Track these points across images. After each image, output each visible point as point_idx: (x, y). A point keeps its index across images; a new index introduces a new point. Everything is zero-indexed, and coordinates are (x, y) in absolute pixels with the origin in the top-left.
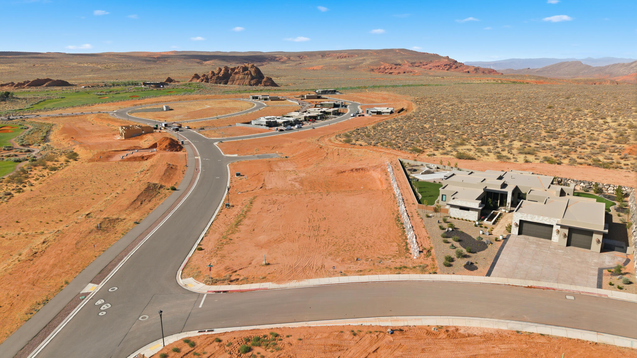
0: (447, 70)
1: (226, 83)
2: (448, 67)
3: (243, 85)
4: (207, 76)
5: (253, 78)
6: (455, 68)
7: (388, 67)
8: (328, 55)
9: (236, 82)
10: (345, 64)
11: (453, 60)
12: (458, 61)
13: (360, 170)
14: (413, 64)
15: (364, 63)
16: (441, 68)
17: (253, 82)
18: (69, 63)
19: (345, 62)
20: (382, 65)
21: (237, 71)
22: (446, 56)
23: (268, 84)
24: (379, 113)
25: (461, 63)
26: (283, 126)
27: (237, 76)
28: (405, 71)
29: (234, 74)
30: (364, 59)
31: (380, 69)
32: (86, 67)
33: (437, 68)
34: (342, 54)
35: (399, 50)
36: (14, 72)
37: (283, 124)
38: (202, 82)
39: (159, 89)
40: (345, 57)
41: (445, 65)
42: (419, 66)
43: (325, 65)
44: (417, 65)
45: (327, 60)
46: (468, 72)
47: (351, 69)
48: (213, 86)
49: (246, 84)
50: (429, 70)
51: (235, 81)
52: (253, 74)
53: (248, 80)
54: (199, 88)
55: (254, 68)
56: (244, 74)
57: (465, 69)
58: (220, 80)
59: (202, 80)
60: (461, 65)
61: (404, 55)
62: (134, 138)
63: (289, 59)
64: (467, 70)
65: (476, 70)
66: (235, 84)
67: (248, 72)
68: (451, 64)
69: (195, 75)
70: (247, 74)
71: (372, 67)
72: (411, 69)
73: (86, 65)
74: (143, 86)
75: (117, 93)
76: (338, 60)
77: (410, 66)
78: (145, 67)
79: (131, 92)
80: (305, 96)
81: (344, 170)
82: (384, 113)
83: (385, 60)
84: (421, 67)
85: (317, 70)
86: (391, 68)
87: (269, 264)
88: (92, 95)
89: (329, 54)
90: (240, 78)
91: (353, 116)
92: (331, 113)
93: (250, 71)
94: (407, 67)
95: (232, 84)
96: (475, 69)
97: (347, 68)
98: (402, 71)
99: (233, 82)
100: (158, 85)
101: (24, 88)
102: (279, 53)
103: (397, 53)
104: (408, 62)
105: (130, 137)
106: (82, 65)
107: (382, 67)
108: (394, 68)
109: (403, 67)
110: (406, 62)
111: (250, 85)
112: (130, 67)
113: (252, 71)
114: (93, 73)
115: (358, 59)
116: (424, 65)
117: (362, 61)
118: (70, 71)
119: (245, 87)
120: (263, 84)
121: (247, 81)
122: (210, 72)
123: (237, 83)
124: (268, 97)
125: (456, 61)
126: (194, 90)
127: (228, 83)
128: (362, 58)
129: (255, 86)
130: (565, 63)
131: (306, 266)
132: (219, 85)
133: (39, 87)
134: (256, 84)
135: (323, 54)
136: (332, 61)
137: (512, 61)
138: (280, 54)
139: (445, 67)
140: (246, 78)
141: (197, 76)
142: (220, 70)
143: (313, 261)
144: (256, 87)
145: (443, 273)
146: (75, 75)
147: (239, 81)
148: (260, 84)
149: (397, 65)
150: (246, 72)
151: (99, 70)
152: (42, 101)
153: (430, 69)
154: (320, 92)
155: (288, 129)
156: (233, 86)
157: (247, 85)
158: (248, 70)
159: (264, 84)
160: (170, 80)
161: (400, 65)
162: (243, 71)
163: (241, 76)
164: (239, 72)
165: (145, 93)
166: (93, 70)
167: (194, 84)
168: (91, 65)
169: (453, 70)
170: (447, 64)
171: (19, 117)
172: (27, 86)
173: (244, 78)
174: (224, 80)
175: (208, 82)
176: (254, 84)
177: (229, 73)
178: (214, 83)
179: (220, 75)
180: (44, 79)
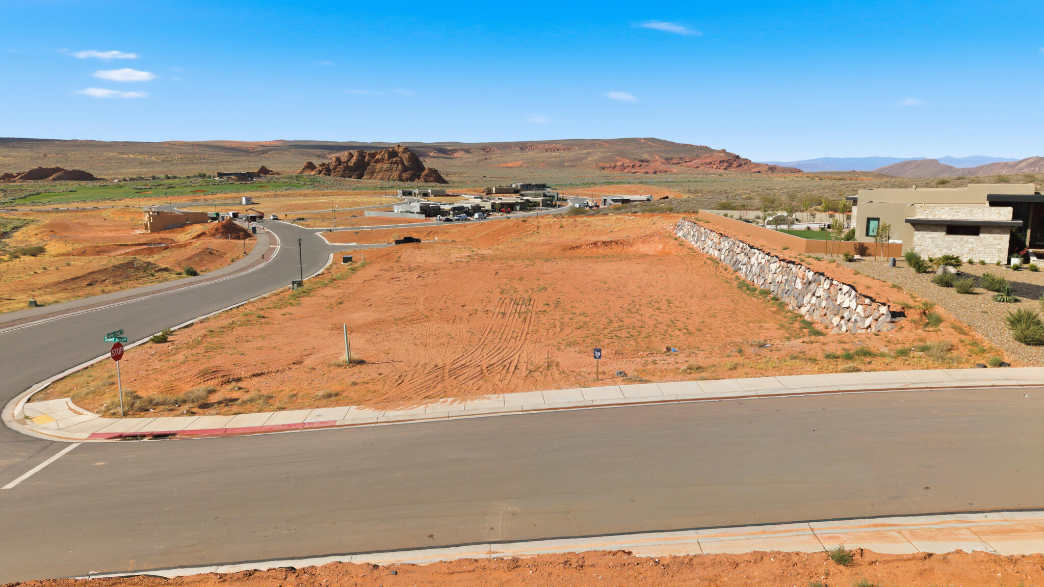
0: (725, 169)
1: (360, 177)
2: (726, 164)
3: (388, 180)
4: (328, 165)
5: (405, 169)
6: (738, 166)
7: (627, 165)
8: (530, 147)
9: (377, 175)
10: (558, 159)
11: (732, 154)
12: (742, 156)
14: (668, 160)
15: (589, 159)
16: (714, 167)
17: (405, 175)
18: (105, 154)
19: (559, 157)
20: (618, 161)
21: (380, 157)
22: (721, 149)
23: (432, 179)
24: (626, 202)
25: (747, 159)
27: (379, 166)
28: (655, 170)
29: (373, 162)
30: (589, 153)
31: (615, 167)
32: (131, 158)
33: (708, 166)
34: (553, 146)
35: (644, 139)
37: (451, 212)
38: (319, 174)
39: (244, 182)
40: (558, 150)
41: (720, 162)
42: (679, 163)
43: (525, 161)
44: (676, 162)
45: (529, 154)
46: (759, 172)
47: (568, 166)
48: (337, 180)
49: (394, 178)
50: (695, 169)
51: (375, 174)
52: (406, 163)
53: (397, 173)
54: (313, 182)
55: (408, 153)
56: (391, 163)
57: (754, 168)
58: (350, 171)
59: (320, 172)
60: (747, 162)
61: (654, 146)
62: (168, 231)
63: (468, 152)
64: (756, 170)
65: (772, 169)
66: (375, 178)
67: (398, 159)
68: (730, 160)
69: (308, 163)
70: (396, 162)
71: (602, 165)
72: (665, 167)
73: (132, 156)
74: (217, 179)
75: (171, 187)
76: (546, 154)
77: (664, 164)
78: (229, 160)
79: (195, 186)
80: (494, 189)
81: (578, 244)
83: (623, 155)
84: (682, 165)
85: (513, 167)
86: (633, 166)
87: (361, 362)
88: (125, 189)
89: (532, 146)
90: (384, 169)
93: (400, 157)
94: (658, 164)
95: (370, 178)
96: (769, 168)
97: (561, 165)
98: (652, 170)
99: (373, 175)
100: (246, 177)
101: (14, 182)
103: (643, 143)
104: (661, 157)
105: (160, 230)
107: (619, 164)
108: (638, 165)
109: (652, 165)
110: (657, 157)
111: (401, 180)
112: (204, 159)
113: (405, 157)
114: (140, 167)
115: (579, 152)
116: (686, 162)
117: (586, 155)
118: (103, 164)
119: (391, 183)
120: (422, 179)
121: (396, 174)
122: (334, 160)
123: (379, 177)
124: (430, 191)
125: (738, 157)
126: (304, 184)
127: (364, 177)
128: (586, 151)
129: (408, 182)
130: (913, 161)
131: (491, 366)
132: (347, 179)
133: (39, 181)
134: (411, 179)
135: (523, 146)
136: (537, 155)
137: (826, 161)
138: (452, 146)
139: (722, 164)
140: (394, 169)
141: (311, 166)
142: (351, 156)
143: (517, 356)
144: (410, 183)
146: (110, 169)
147: (382, 173)
148: (417, 180)
149: (643, 161)
150: (395, 159)
151: (154, 163)
152: (33, 195)
153: (697, 167)
154: (519, 188)
155: (460, 219)
156: (372, 180)
157: (395, 180)
158: (397, 156)
159: (425, 179)
160: (264, 171)
161: (647, 162)
162: (390, 158)
163: (385, 166)
164: (383, 159)
165: (218, 188)
166: (142, 163)
167: (305, 177)
169: (734, 170)
170: (724, 161)
172: (20, 178)
173: (391, 169)
174: (357, 173)
175: (330, 175)
176: (407, 180)
177: (366, 160)
178: (340, 177)
179: (351, 164)
180: (52, 169)
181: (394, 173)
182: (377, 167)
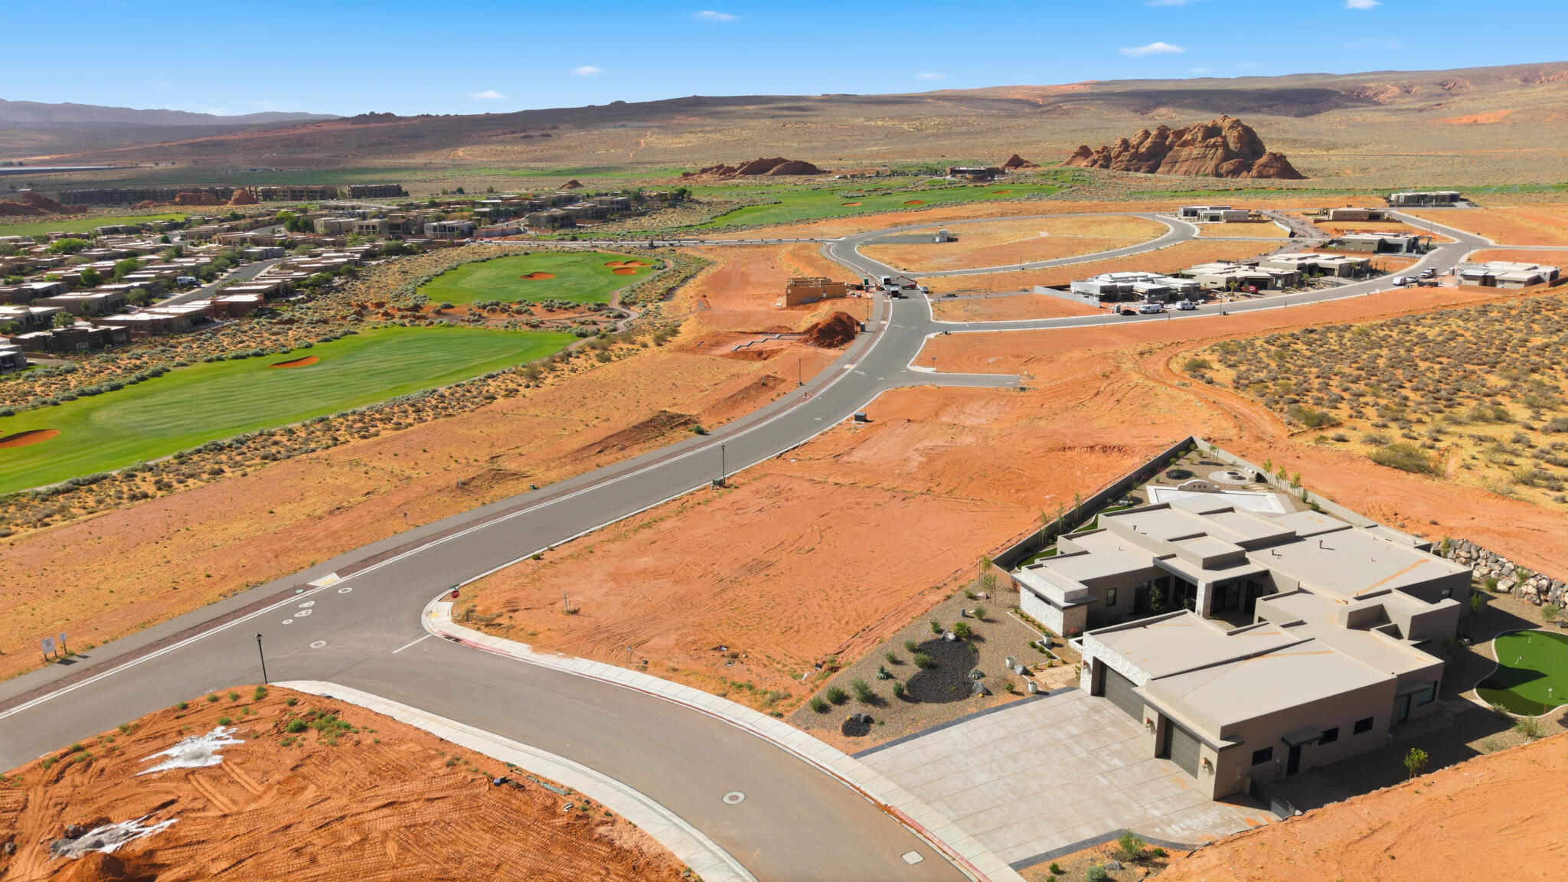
1: (1153, 170)
3: (1196, 173)
4: (1109, 151)
5: (1228, 155)
8: (1545, 75)
9: (1180, 167)
13: (1116, 449)
17: (1226, 166)
21: (1190, 137)
23: (1272, 171)
24: (1488, 281)
26: (1146, 301)
27: (1186, 151)
29: (1179, 146)
32: (878, 127)
36: (746, 140)
37: (1146, 297)
38: (1092, 166)
39: (979, 184)
43: (1519, 109)
45: (1537, 92)
48: (1117, 176)
49: (1207, 172)
51: (1178, 165)
52: (1232, 146)
53: (1214, 162)
54: (1076, 183)
55: (1239, 128)
56: (1206, 147)
58: (1139, 161)
59: (1095, 162)
62: (801, 307)
63: (1408, 92)
66: (1176, 172)
67: (1219, 139)
69: (1081, 148)
70: (1214, 146)
73: (880, 123)
74: (949, 177)
79: (916, 191)
80: (1331, 213)
82: (1503, 281)
85: (1486, 124)
87: (574, 613)
88: (835, 197)
90: (1193, 157)
91: (1400, 285)
92: (1334, 269)
93: (1224, 137)
95: (1169, 172)
99: (1173, 167)
100: (985, 175)
101: (734, 177)
102: (1378, 76)
105: (796, 305)
106: (873, 123)
111: (1218, 175)
113: (1232, 137)
118: (844, 138)
119: (1200, 180)
120: (1254, 172)
121: (1210, 165)
122: (1118, 142)
123: (1184, 169)
124: (1222, 212)
126: (1060, 187)
127: (1160, 170)
129: (1228, 178)
132: (1132, 173)
133: (759, 177)
134: (1235, 172)
136: (1553, 94)
138: (1380, 80)
140: (1210, 156)
141: (1084, 152)
142: (1147, 134)
144: (1231, 180)
145: (795, 723)
146: (841, 148)
147: (1189, 162)
148: (1245, 173)
150: (1212, 140)
152: (735, 210)
154: (1402, 200)
155: (1149, 311)
156: (1172, 176)
157: (1206, 175)
158: (1219, 134)
159: (1259, 172)
160: (1016, 162)
162: (1205, 138)
163: (1196, 151)
164: (1194, 140)
165: (943, 195)
166: (890, 136)
167: (1067, 174)
168: (890, 123)
171: (667, 244)
172: (741, 173)
173: (1205, 156)
174: (1150, 163)
175: (1108, 167)
176: (1228, 173)
177: (1167, 143)
178: (1122, 169)
179: (1142, 150)
180: (772, 160)
181: (1208, 163)
182: (1183, 153)
